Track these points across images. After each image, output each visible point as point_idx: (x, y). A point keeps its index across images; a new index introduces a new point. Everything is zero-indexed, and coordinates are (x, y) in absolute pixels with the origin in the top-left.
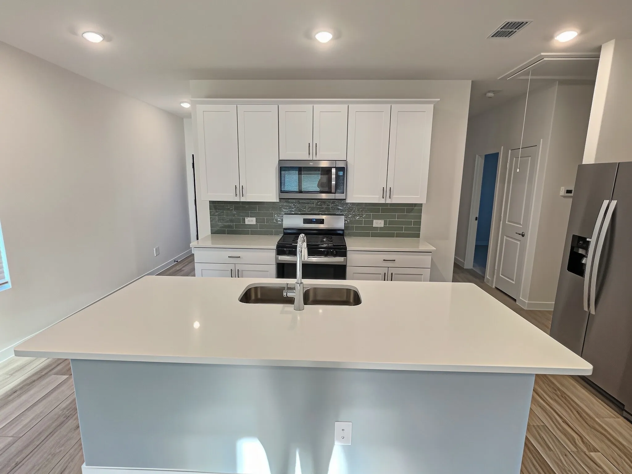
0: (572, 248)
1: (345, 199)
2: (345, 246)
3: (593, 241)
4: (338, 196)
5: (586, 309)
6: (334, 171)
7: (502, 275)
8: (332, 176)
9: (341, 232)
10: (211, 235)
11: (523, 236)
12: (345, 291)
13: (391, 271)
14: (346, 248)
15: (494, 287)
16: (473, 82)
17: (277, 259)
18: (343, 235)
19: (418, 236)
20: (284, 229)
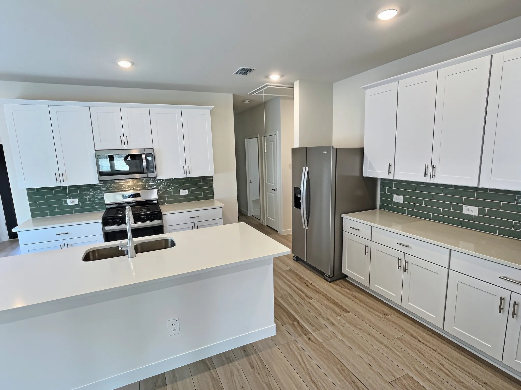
0: (295, 195)
1: (156, 177)
2: (160, 211)
3: (302, 189)
4: (150, 175)
5: (304, 227)
6: (144, 156)
7: (268, 216)
8: (143, 160)
9: (156, 202)
10: (32, 219)
11: (275, 190)
12: (163, 241)
13: (196, 224)
14: (161, 213)
15: (266, 225)
16: (233, 95)
17: (103, 229)
18: (157, 204)
19: (213, 198)
20: (106, 205)
